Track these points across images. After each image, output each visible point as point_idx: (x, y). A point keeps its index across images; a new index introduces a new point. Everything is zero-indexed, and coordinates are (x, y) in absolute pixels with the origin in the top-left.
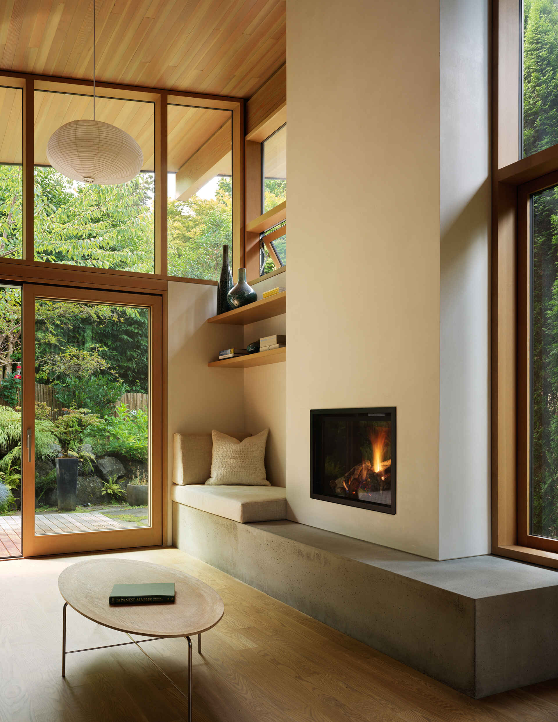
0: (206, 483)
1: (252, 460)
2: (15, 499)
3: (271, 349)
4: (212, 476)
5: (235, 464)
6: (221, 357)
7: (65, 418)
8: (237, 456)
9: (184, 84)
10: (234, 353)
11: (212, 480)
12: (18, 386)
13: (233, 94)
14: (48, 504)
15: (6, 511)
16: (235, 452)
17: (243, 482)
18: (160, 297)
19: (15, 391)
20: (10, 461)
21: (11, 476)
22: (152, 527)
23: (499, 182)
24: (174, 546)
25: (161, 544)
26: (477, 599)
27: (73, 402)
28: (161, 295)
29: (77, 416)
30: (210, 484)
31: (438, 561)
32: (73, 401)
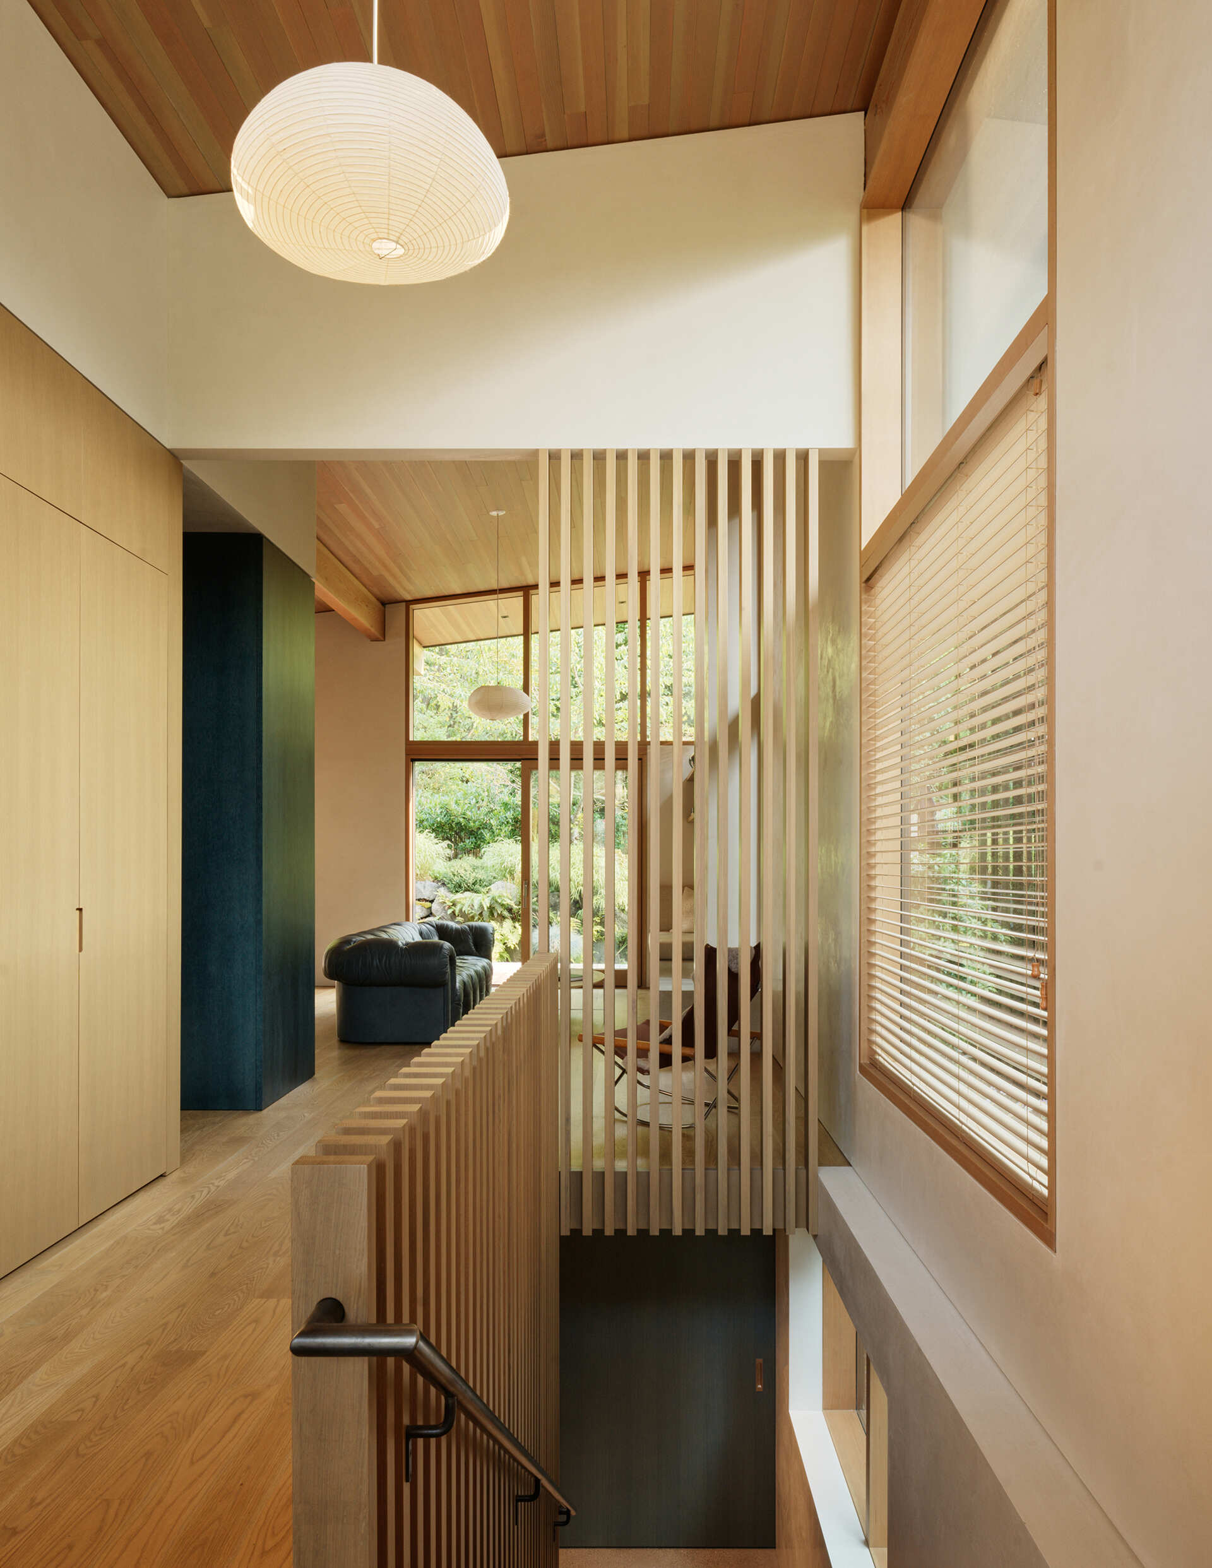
28: (641, 760)
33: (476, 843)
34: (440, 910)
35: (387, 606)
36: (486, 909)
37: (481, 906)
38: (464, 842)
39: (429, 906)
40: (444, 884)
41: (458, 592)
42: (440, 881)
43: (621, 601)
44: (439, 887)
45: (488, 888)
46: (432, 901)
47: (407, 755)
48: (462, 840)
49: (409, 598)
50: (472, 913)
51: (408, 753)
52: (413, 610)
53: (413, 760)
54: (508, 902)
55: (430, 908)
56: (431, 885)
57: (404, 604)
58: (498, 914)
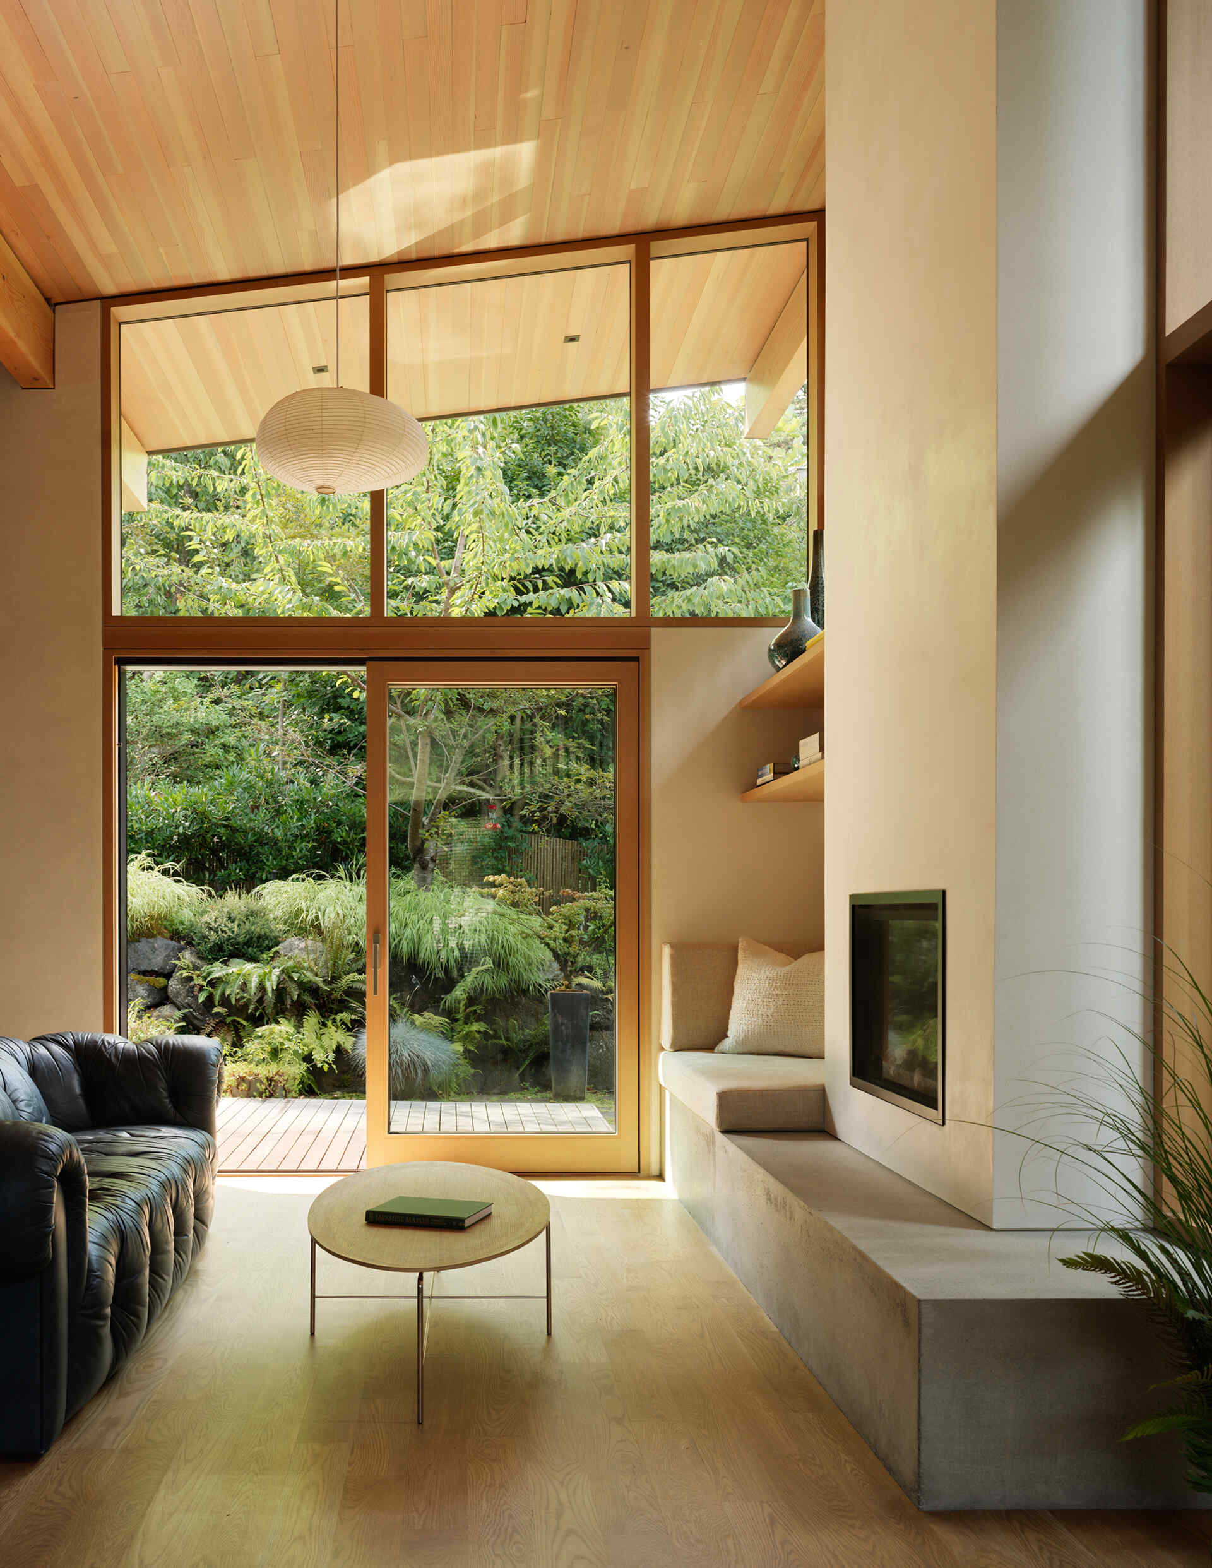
0: (716, 1050)
1: (811, 1003)
2: (472, 1071)
3: (814, 763)
4: (729, 1033)
5: (772, 1010)
6: (759, 781)
7: (567, 908)
8: (777, 992)
9: (681, 212)
10: (774, 773)
11: (727, 1043)
12: (509, 843)
13: (797, 207)
14: (539, 1084)
15: (452, 1094)
16: (774, 984)
17: (788, 1050)
18: (634, 664)
19: (503, 855)
20: (465, 996)
21: (466, 1026)
22: (616, 1134)
23: (1168, 365)
24: (660, 1177)
25: (637, 1171)
26: (925, 1300)
27: (602, 876)
28: (637, 659)
29: (588, 903)
30: (724, 1051)
31: (992, 1229)
32: (601, 874)
33: (248, 870)
34: (183, 991)
35: (57, 307)
36: (269, 990)
37: (262, 987)
38: (226, 869)
39: (162, 985)
40: (190, 944)
41: (224, 275)
42: (183, 938)
43: (572, 333)
44: (181, 949)
45: (274, 950)
46: (168, 976)
47: (108, 648)
48: (222, 866)
49: (109, 288)
50: (244, 998)
51: (109, 646)
52: (120, 324)
53: (122, 662)
54: (310, 976)
55: (166, 988)
56: (168, 945)
57: (98, 303)
58: (292, 1001)
